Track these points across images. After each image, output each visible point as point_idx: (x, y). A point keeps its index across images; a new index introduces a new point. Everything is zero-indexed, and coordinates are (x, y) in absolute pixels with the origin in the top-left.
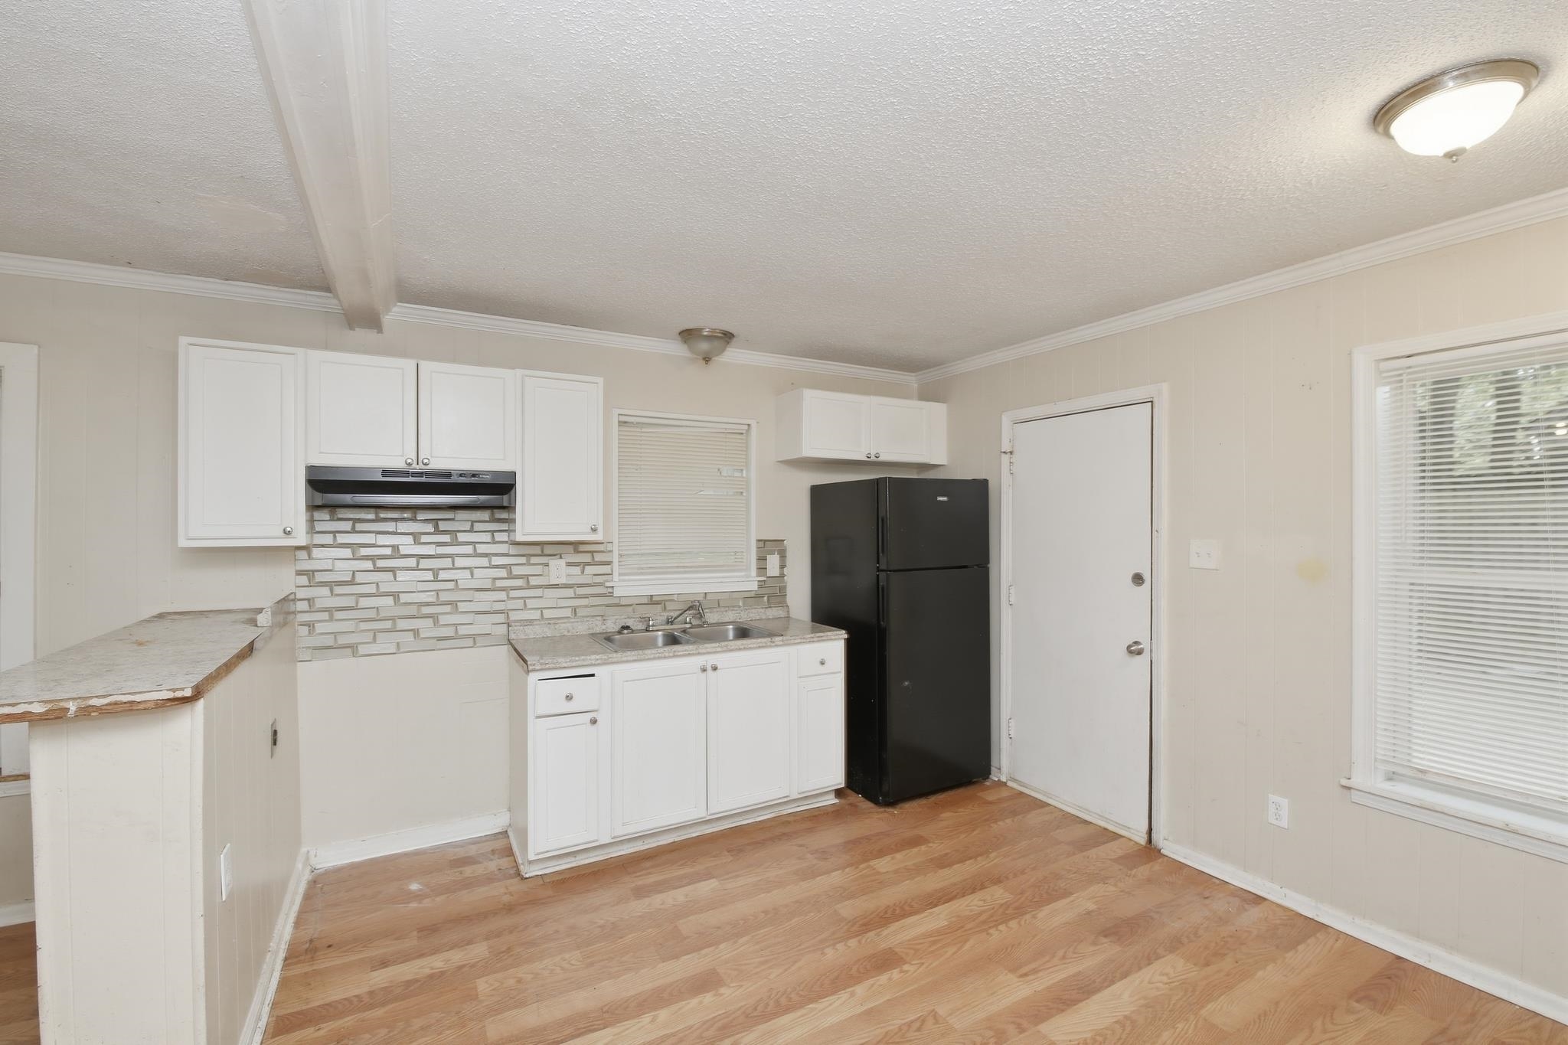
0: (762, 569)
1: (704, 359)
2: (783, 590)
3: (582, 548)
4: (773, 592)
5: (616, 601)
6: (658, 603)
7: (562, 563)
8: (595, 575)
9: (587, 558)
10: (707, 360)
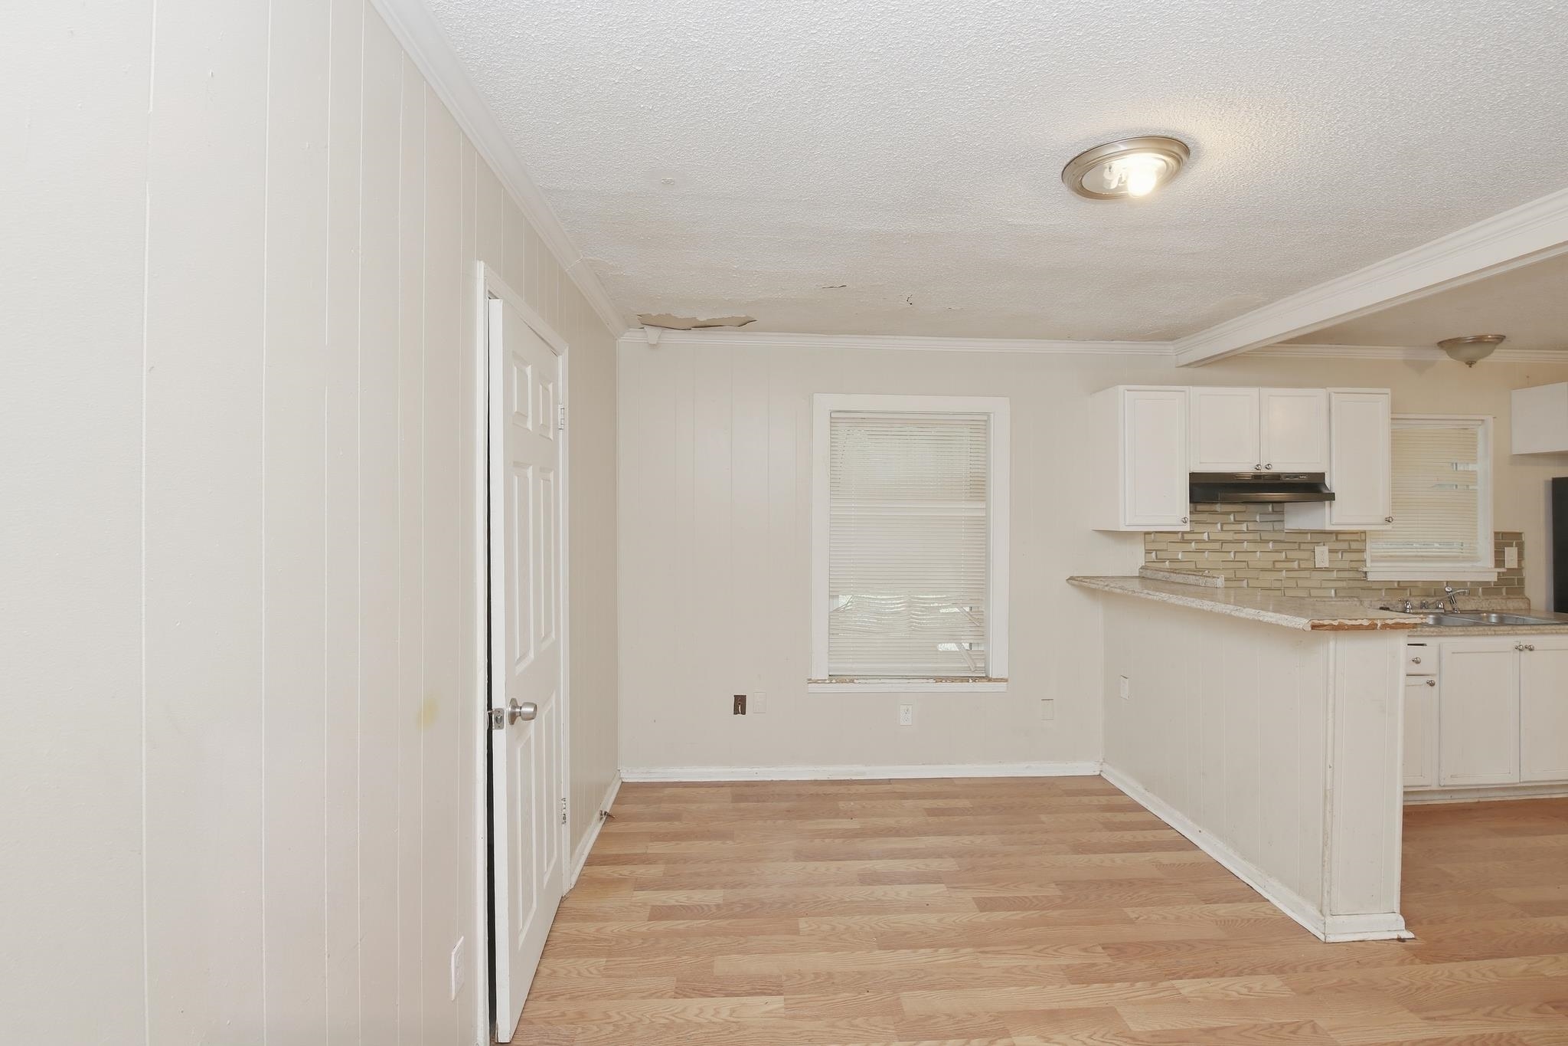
0: (1499, 561)
1: (1467, 363)
2: (1521, 581)
3: (1340, 537)
4: (1511, 583)
5: (1367, 585)
6: (1404, 589)
7: (1326, 549)
8: (1351, 561)
9: (1345, 546)
10: (1470, 363)
